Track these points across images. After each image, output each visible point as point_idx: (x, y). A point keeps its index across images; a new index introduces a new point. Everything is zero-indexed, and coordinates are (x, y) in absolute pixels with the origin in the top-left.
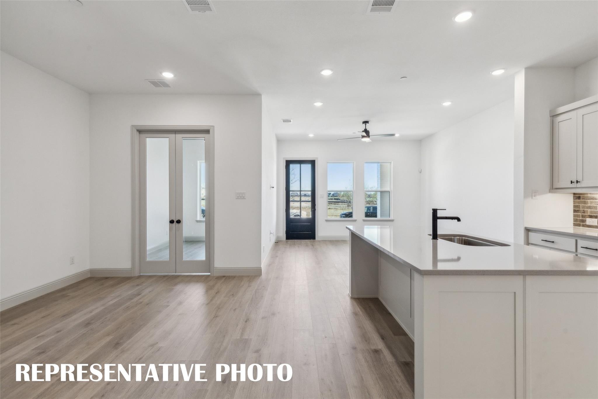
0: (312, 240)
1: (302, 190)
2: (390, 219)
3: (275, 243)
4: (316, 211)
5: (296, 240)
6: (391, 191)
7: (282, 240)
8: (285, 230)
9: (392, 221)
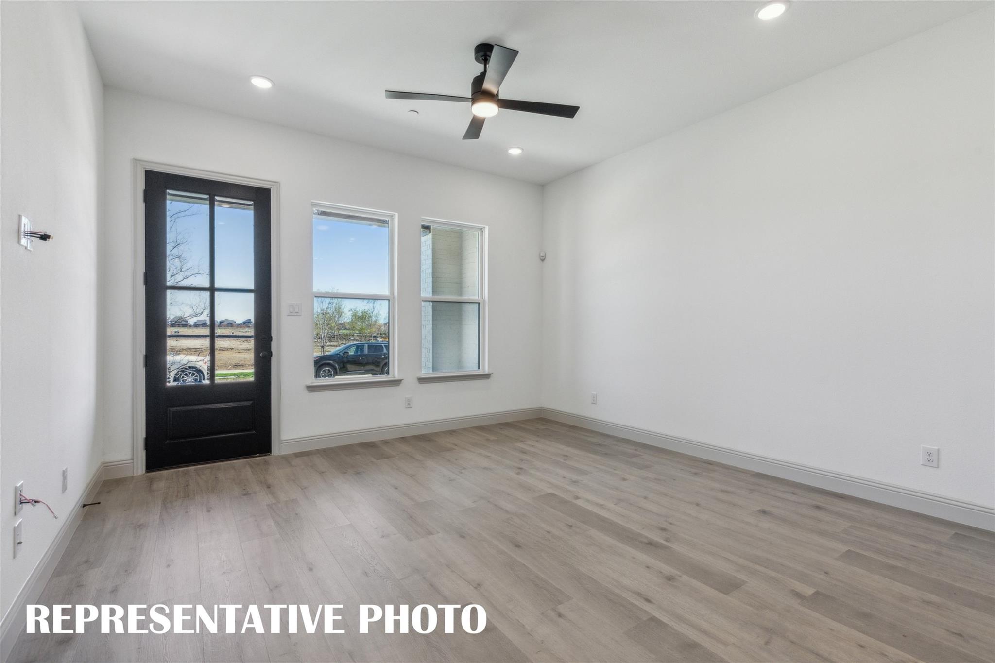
0: (257, 459)
1: (217, 285)
2: (481, 372)
3: (84, 506)
4: (274, 360)
5: (192, 468)
6: (484, 301)
7: (129, 474)
8: (142, 433)
9: (487, 376)
